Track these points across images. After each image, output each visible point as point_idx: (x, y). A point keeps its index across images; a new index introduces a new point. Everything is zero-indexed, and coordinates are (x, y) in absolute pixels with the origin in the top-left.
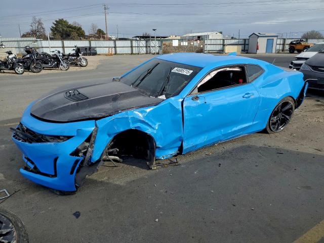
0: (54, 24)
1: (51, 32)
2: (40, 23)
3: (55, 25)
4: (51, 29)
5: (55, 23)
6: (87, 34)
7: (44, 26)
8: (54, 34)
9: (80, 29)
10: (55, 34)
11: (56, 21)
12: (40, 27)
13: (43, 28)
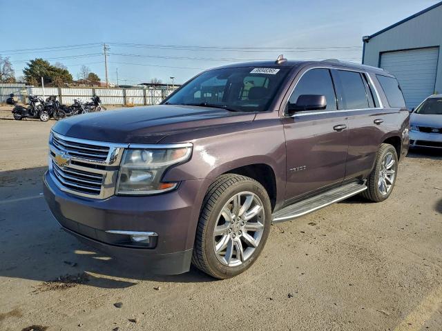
0: (28, 64)
1: (23, 75)
2: (7, 64)
3: (30, 66)
4: (25, 72)
5: (31, 63)
6: (75, 79)
7: (13, 67)
8: (28, 79)
9: (65, 72)
10: (30, 78)
11: (32, 61)
12: (6, 68)
13: (12, 70)
